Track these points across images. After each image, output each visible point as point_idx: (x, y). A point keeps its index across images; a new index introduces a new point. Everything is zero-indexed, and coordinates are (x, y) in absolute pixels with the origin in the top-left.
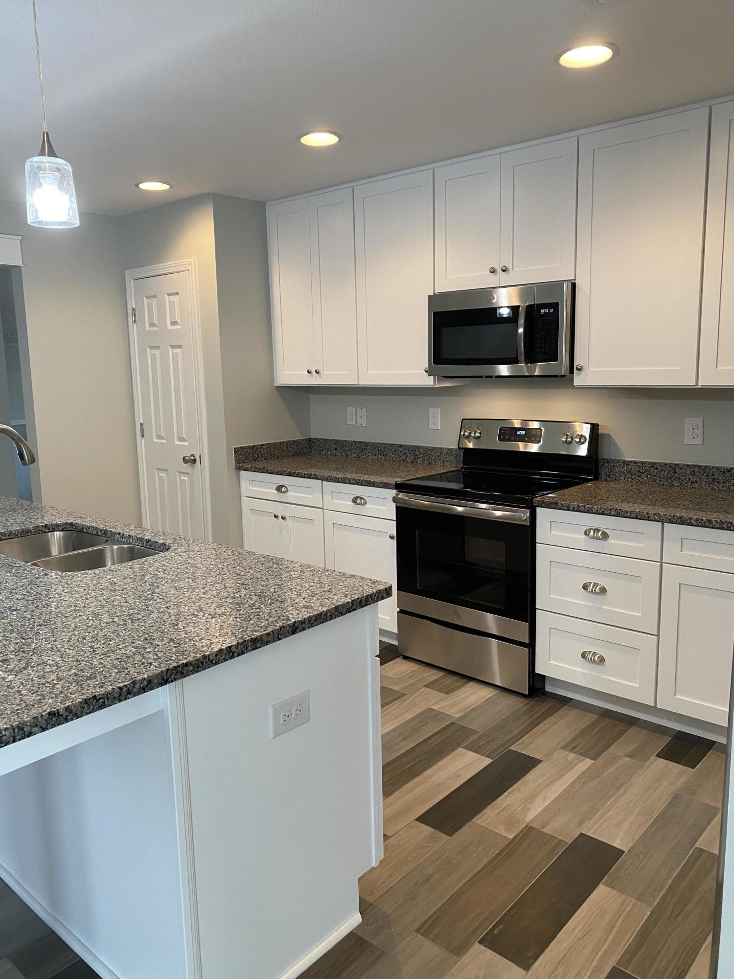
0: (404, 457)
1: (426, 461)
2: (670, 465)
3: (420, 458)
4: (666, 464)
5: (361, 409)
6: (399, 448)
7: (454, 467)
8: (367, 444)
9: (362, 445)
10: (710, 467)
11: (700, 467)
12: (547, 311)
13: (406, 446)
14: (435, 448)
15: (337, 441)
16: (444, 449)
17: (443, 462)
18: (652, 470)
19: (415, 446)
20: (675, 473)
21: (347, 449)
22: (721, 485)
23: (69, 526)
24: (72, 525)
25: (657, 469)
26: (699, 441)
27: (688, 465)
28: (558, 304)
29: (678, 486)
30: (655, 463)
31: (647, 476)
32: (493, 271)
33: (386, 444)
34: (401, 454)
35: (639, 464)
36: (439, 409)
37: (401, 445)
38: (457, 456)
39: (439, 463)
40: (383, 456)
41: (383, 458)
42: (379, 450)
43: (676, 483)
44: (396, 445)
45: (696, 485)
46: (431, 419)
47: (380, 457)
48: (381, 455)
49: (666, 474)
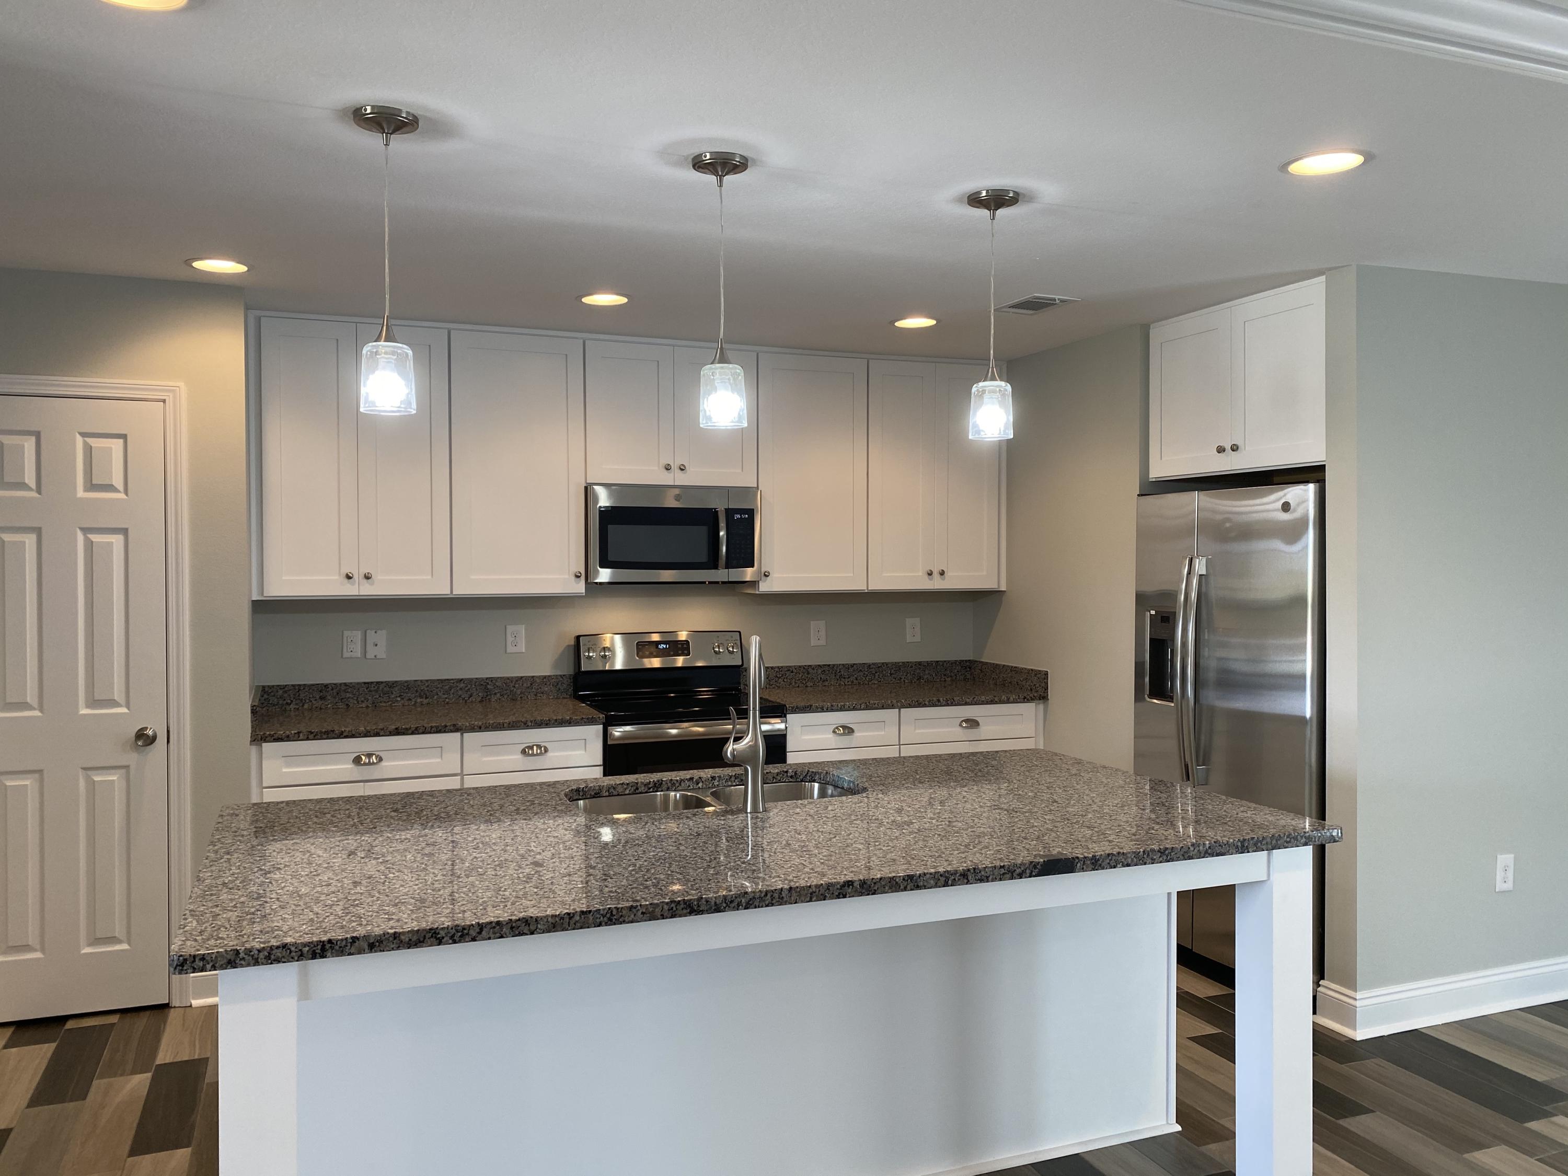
0: (466, 696)
1: (506, 697)
2: (804, 667)
3: (495, 694)
4: (800, 667)
5: (376, 632)
6: (458, 684)
7: (552, 699)
8: (392, 685)
9: (381, 687)
10: (837, 665)
11: (829, 665)
12: (739, 516)
13: (470, 680)
14: (522, 677)
15: (326, 686)
16: (537, 677)
17: (536, 695)
18: (788, 673)
19: (487, 678)
20: (808, 673)
21: (348, 695)
22: (847, 680)
23: (575, 793)
24: (579, 791)
25: (792, 672)
26: (822, 642)
27: (819, 665)
28: (753, 510)
29: (811, 686)
30: (790, 667)
31: (784, 681)
32: (668, 468)
33: (433, 681)
34: (460, 693)
35: (776, 669)
36: (524, 626)
37: (462, 680)
38: (558, 684)
39: (529, 696)
40: (426, 698)
41: (425, 701)
42: (417, 691)
43: (809, 684)
44: (452, 680)
45: (826, 683)
46: (510, 639)
47: (419, 700)
48: (421, 697)
49: (801, 675)
